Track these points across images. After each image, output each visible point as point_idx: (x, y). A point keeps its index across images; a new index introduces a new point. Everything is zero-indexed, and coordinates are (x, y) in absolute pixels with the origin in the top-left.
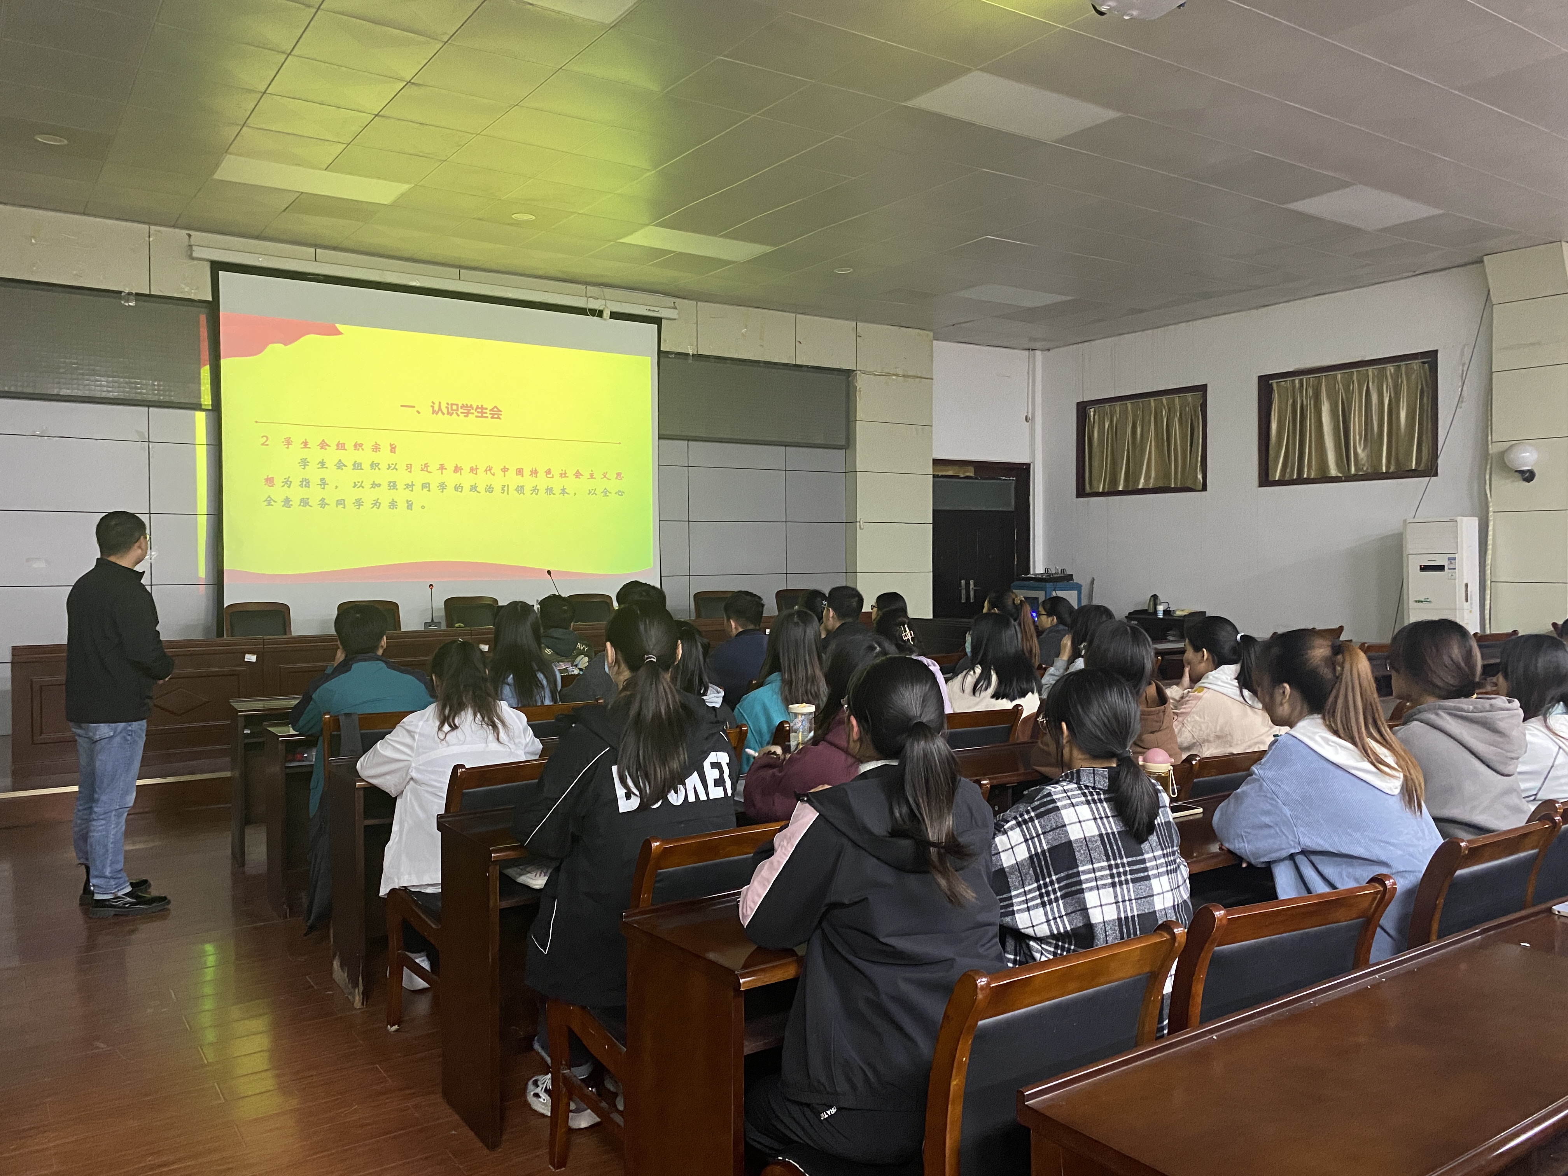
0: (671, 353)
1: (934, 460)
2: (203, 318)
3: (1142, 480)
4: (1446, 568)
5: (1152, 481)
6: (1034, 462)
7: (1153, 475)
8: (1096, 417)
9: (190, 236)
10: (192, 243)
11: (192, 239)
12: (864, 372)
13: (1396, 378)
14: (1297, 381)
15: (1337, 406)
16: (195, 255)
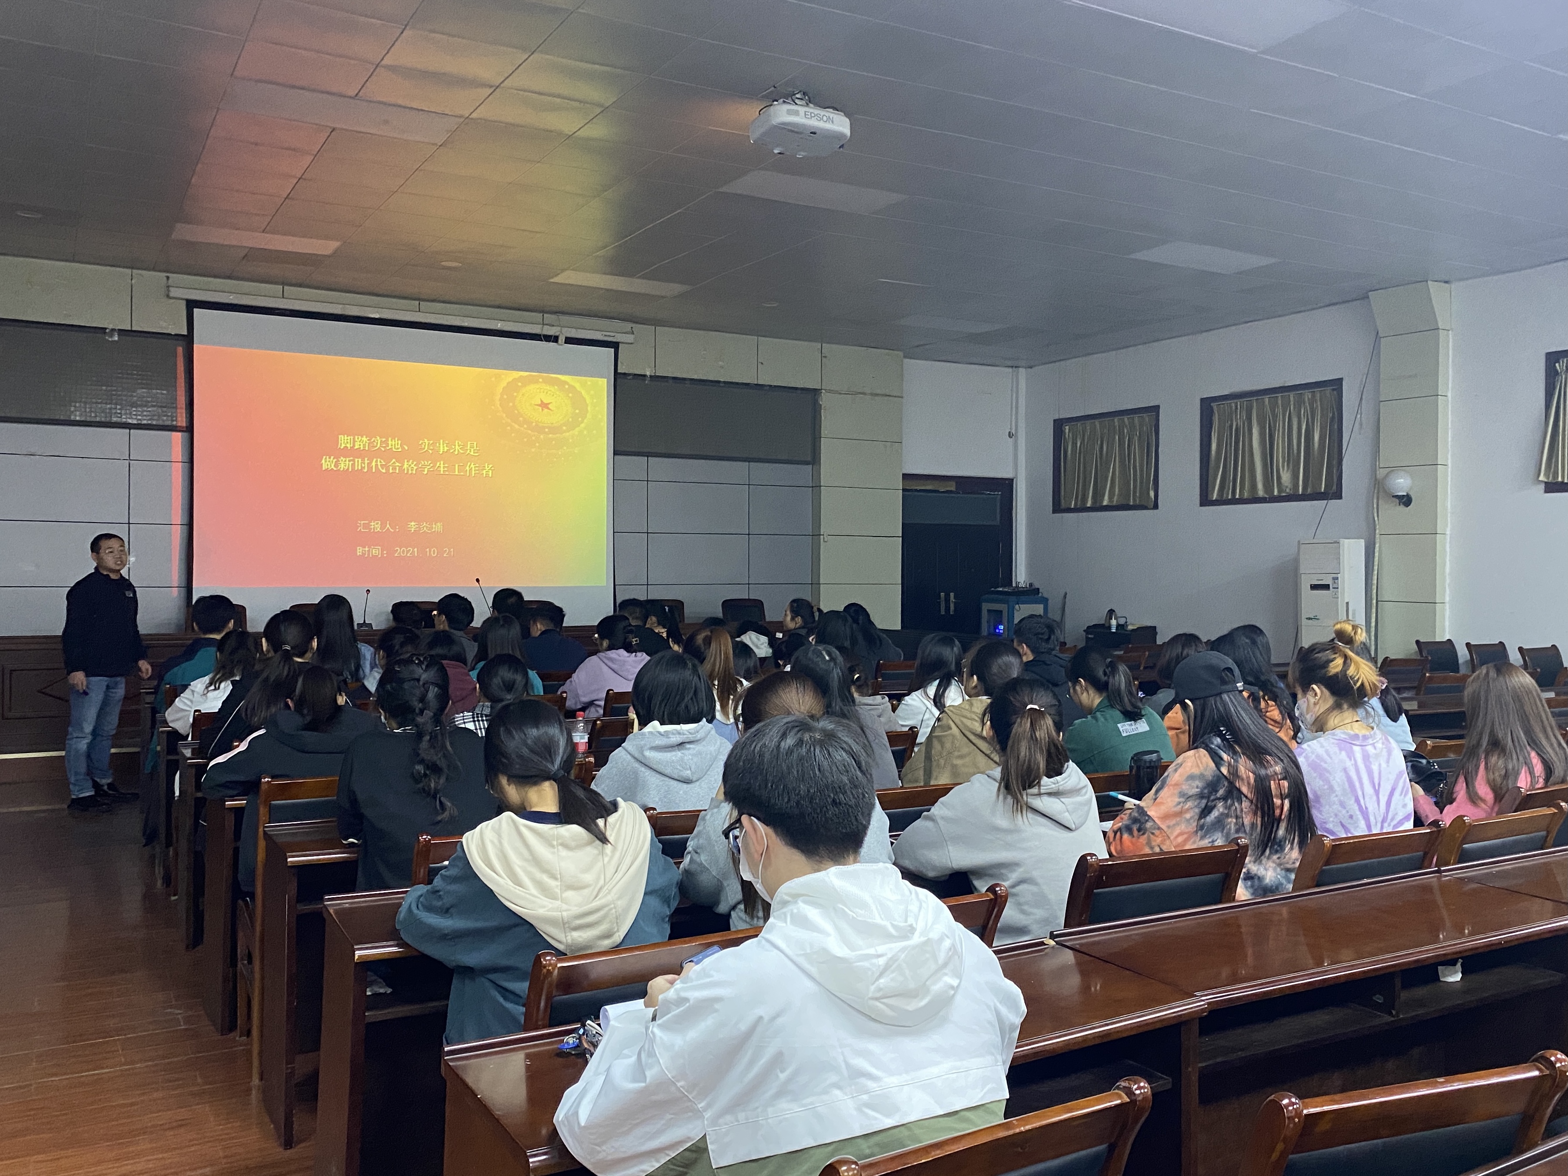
0: (629, 374)
1: (903, 475)
2: (180, 350)
3: (1106, 497)
4: (1331, 587)
5: (1115, 498)
6: (1016, 477)
7: (1117, 492)
8: (1071, 435)
9: (168, 278)
10: (169, 284)
11: (170, 280)
12: (830, 391)
13: (1312, 401)
14: (1233, 405)
15: (1265, 427)
16: (171, 295)
